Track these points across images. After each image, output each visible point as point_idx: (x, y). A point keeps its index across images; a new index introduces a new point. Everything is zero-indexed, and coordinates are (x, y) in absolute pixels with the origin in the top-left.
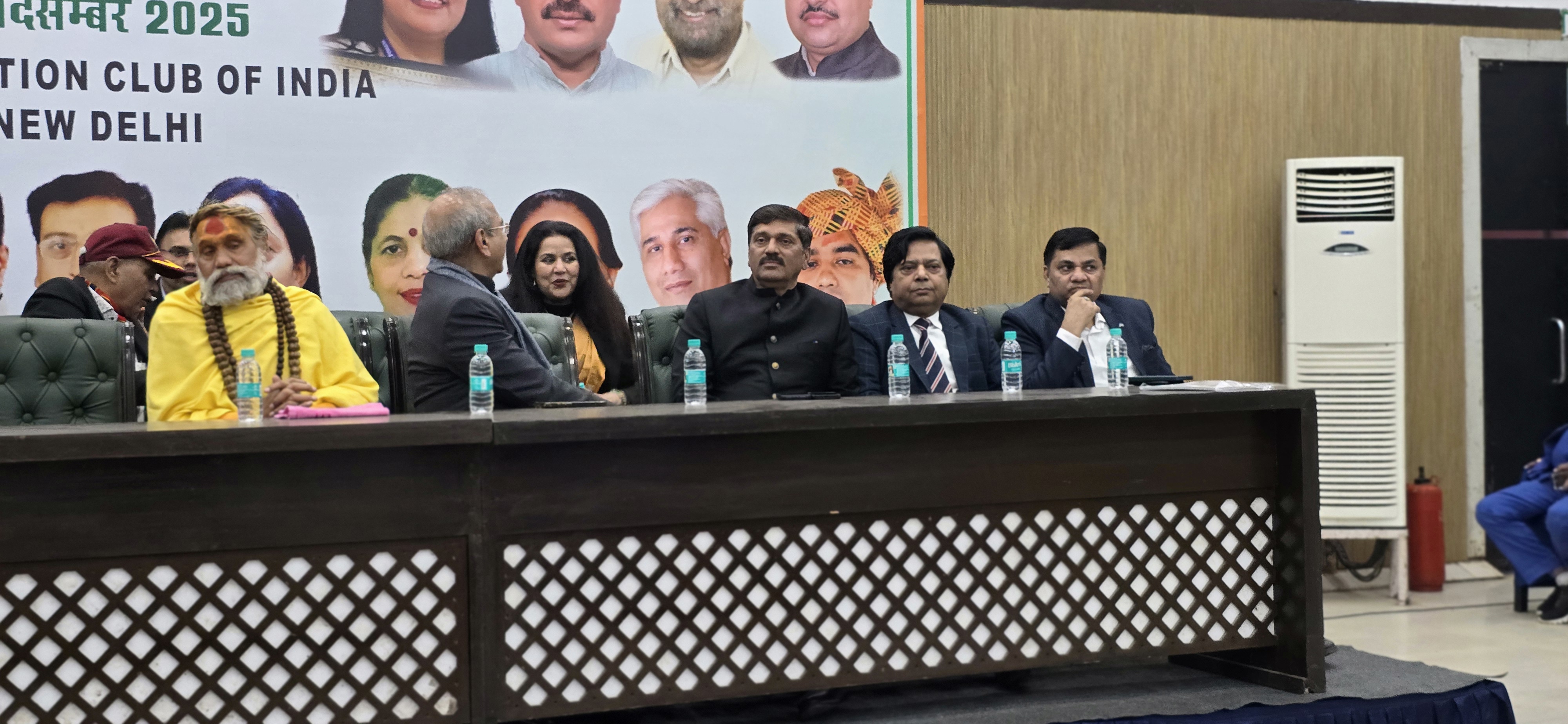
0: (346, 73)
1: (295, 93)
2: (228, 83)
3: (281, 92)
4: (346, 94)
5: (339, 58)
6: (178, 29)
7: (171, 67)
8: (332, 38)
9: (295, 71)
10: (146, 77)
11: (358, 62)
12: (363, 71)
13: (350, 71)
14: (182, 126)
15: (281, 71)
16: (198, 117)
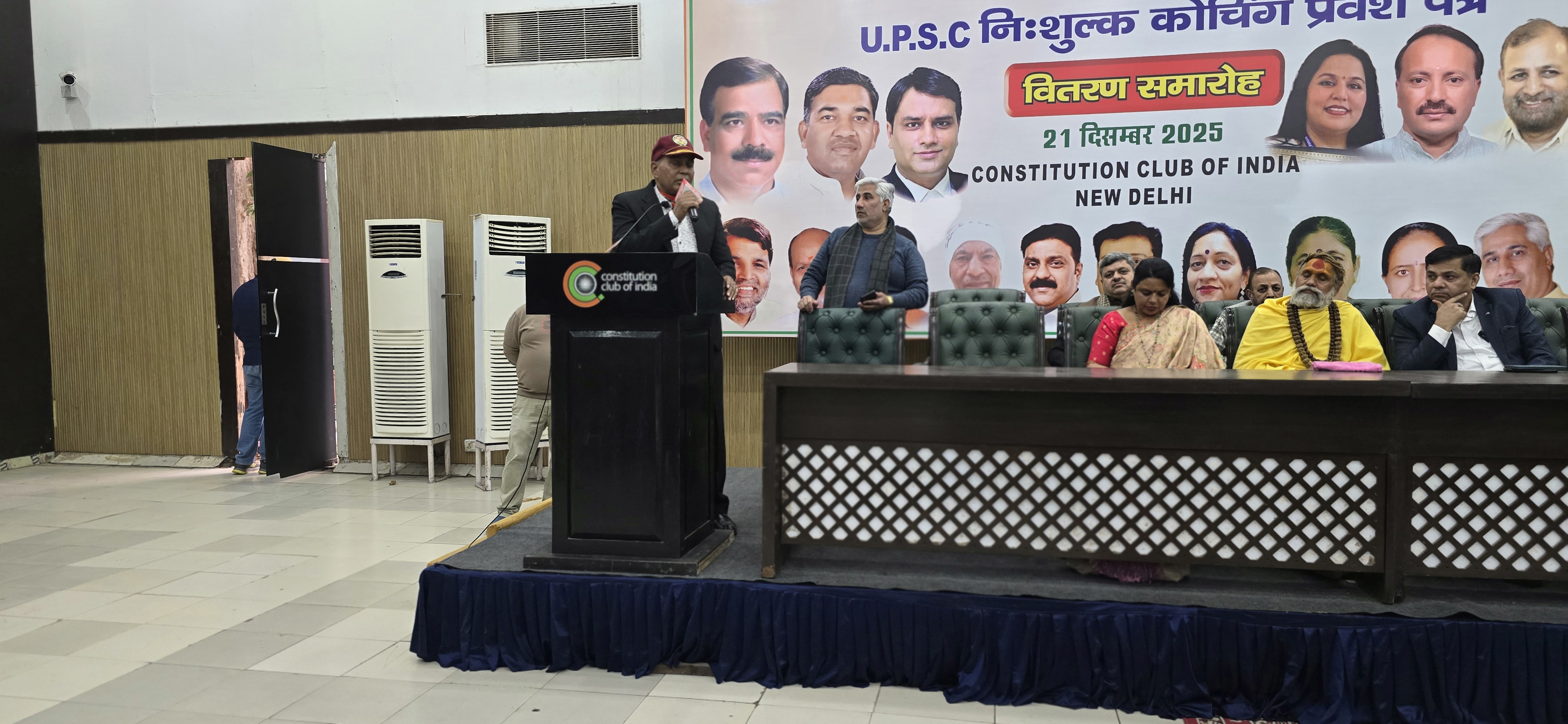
0: (1281, 158)
1: (1248, 172)
2: (1208, 168)
3: (1240, 172)
4: (1280, 170)
5: (1277, 149)
6: (1180, 140)
7: (1175, 162)
8: (1274, 138)
9: (1249, 159)
10: (1161, 168)
11: (1289, 151)
12: (1292, 156)
13: (1284, 156)
14: (1180, 195)
15: (1240, 159)
16: (1189, 189)
